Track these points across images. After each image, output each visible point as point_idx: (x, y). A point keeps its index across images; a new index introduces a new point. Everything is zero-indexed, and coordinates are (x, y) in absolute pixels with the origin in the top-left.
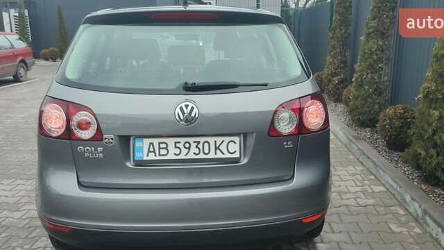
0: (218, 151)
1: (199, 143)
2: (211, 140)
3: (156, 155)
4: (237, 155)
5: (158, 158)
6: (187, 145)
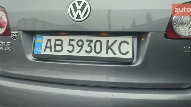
0: (109, 51)
1: (91, 41)
2: (104, 39)
3: (51, 51)
4: (129, 56)
5: (53, 53)
6: (80, 43)
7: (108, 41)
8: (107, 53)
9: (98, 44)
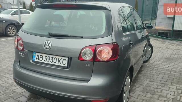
2: (57, 57)
4: (66, 65)
5: (39, 61)
6: (49, 58)
7: (59, 58)
8: (58, 63)
9: (55, 59)
